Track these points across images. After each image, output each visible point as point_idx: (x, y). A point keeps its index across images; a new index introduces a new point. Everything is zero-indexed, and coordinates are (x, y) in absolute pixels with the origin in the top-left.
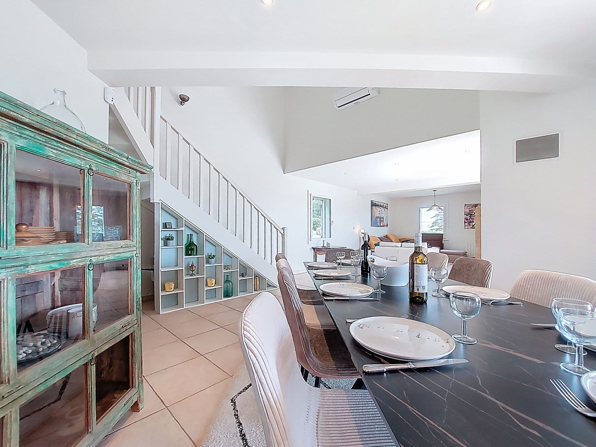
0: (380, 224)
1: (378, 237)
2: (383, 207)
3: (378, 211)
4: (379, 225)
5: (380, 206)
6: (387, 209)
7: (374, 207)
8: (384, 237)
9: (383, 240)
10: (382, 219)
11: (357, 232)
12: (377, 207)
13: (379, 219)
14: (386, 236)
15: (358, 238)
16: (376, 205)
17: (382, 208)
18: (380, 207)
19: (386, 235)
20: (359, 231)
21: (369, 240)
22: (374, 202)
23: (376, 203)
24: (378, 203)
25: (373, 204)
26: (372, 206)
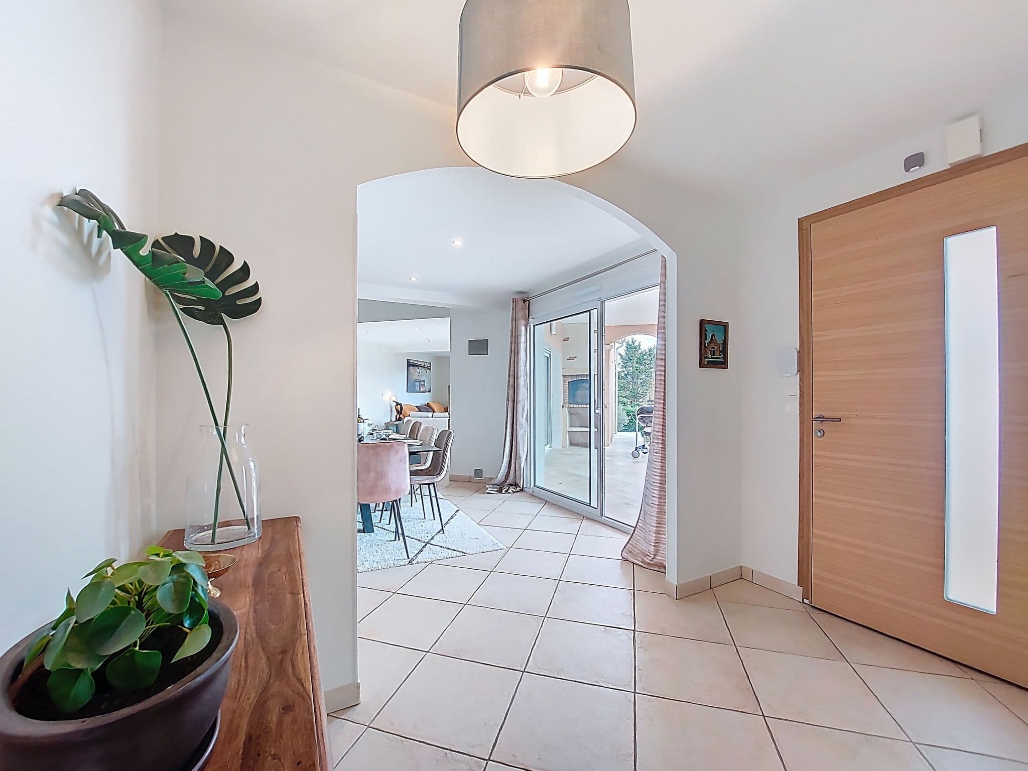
0: (420, 389)
1: (416, 406)
2: (424, 367)
3: (416, 373)
4: (418, 390)
5: (420, 366)
6: (430, 369)
7: (411, 368)
8: (426, 406)
9: (422, 410)
10: (422, 383)
11: (388, 400)
12: (415, 367)
13: (418, 383)
14: (428, 405)
15: (389, 408)
16: (413, 366)
17: (423, 369)
18: (420, 368)
19: (428, 403)
20: (390, 399)
21: (401, 409)
22: (411, 361)
23: (414, 362)
24: (416, 362)
25: (410, 364)
26: (409, 366)
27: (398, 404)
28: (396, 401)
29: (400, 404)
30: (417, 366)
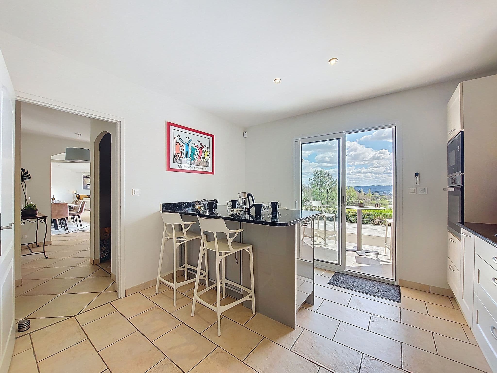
1: (88, 196)
7: (85, 179)
15: (73, 197)
20: (73, 192)
21: (79, 197)
22: (85, 176)
23: (87, 176)
24: (88, 176)
25: (84, 177)
26: (84, 178)
27: (77, 195)
28: (76, 193)
29: (79, 195)
30: (89, 178)
